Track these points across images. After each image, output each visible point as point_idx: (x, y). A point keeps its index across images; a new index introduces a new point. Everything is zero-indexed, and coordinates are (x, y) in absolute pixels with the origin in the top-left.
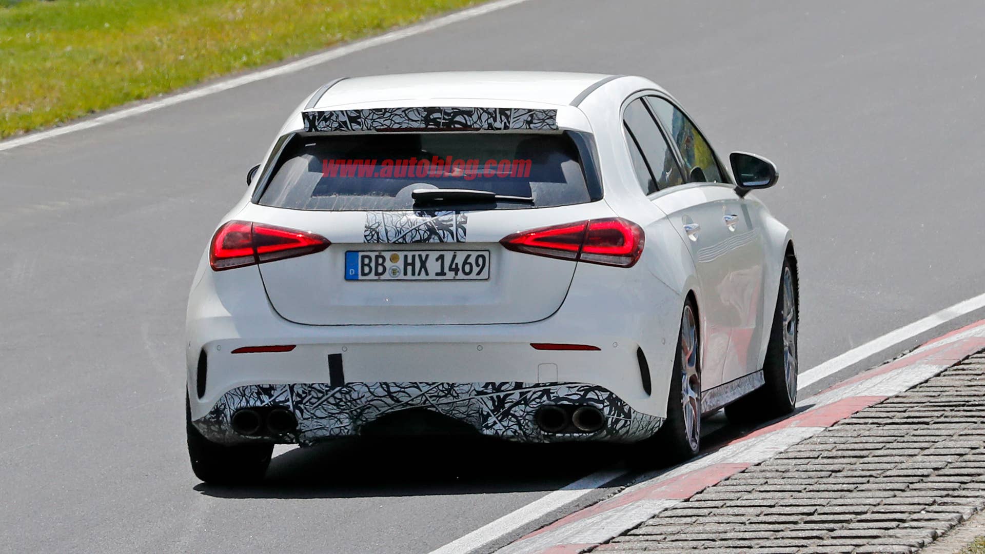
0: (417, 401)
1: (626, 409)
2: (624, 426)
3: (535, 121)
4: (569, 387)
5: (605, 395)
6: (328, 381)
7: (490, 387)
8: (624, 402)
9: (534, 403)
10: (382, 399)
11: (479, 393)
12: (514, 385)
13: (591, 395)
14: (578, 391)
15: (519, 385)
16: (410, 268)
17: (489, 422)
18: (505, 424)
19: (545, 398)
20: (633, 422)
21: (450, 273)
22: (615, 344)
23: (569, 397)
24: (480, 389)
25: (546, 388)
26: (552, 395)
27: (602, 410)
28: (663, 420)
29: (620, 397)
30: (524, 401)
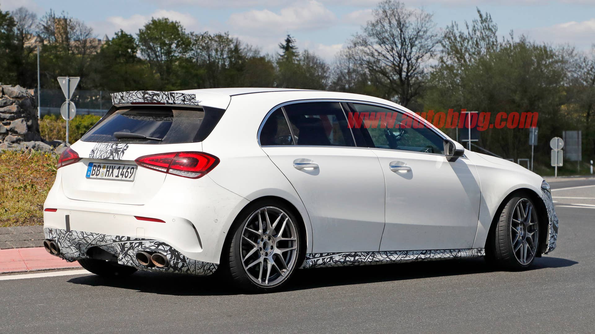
0: (93, 243)
1: (181, 257)
2: (183, 266)
3: (186, 100)
4: (150, 242)
5: (168, 248)
6: (65, 229)
7: (118, 238)
8: (180, 253)
9: (136, 249)
10: (82, 240)
11: (114, 241)
12: (126, 238)
13: (161, 247)
14: (154, 244)
15: (129, 239)
16: (108, 172)
17: (120, 257)
18: (127, 259)
19: (140, 247)
20: (189, 264)
21: (120, 177)
22: (174, 220)
23: (150, 247)
24: (114, 239)
25: (140, 241)
26: (143, 246)
27: (166, 256)
28: (216, 265)
29: (177, 249)
30: (132, 248)
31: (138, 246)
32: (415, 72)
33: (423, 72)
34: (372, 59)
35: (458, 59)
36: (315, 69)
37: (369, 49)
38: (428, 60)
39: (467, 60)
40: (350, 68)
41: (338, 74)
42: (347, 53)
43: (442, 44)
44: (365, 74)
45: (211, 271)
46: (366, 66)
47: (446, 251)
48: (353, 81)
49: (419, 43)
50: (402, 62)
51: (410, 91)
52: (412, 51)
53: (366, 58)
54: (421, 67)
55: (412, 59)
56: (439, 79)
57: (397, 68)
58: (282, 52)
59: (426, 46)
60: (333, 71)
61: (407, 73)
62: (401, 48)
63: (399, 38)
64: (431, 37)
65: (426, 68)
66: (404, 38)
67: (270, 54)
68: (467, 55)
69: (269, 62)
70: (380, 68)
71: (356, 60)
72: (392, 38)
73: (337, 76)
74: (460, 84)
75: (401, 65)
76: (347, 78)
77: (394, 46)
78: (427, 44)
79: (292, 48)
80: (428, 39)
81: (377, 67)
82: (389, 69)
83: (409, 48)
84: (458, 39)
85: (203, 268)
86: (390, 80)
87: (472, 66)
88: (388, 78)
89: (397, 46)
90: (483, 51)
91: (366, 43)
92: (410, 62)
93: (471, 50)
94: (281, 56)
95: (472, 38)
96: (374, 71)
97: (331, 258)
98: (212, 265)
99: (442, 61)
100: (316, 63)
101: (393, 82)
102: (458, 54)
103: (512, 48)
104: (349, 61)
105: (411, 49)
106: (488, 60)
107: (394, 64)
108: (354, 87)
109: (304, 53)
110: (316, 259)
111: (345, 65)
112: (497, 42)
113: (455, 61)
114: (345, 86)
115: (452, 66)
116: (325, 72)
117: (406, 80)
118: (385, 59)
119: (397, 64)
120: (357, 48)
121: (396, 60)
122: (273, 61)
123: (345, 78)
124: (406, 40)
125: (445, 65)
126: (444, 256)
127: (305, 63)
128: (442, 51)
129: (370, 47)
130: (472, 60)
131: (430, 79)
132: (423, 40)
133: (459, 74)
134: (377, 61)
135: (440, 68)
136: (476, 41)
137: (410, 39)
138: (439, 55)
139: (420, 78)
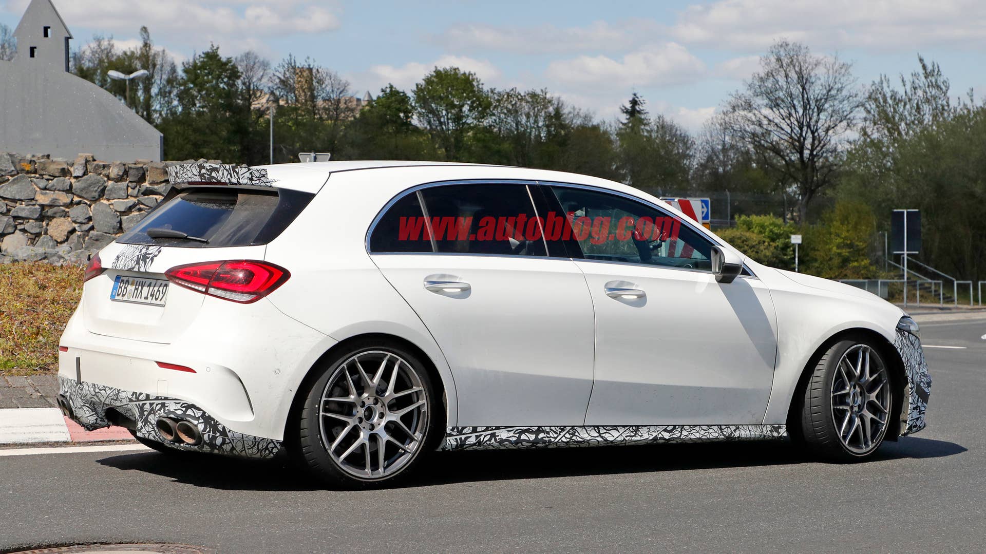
0: (107, 402)
1: (220, 428)
2: (224, 443)
3: (254, 178)
4: (176, 403)
5: (199, 414)
6: (76, 379)
7: (135, 395)
8: (217, 422)
9: (157, 413)
10: (95, 397)
11: (131, 400)
12: (145, 395)
13: (189, 412)
14: (181, 406)
15: (148, 396)
16: (136, 291)
17: (139, 426)
18: (147, 428)
19: (162, 410)
20: (233, 440)
21: (150, 298)
22: (208, 369)
23: (176, 412)
24: (130, 397)
25: (163, 401)
26: (166, 408)
27: (196, 426)
28: (278, 442)
29: (213, 416)
30: (152, 412)
31: (160, 409)
32: (824, 150)
33: (835, 150)
34: (759, 130)
35: (889, 131)
36: (674, 144)
37: (755, 114)
38: (844, 132)
39: (903, 133)
40: (726, 142)
41: (707, 152)
42: (722, 121)
43: (866, 108)
44: (748, 152)
45: (271, 452)
46: (750, 140)
47: (712, 427)
48: (730, 162)
49: (831, 106)
50: (804, 134)
51: (815, 178)
52: (819, 119)
53: (751, 128)
54: (833, 142)
55: (820, 131)
56: (859, 160)
57: (797, 144)
58: (624, 118)
59: (841, 111)
60: (700, 148)
61: (812, 151)
62: (803, 115)
63: (801, 99)
64: (848, 98)
65: (841, 144)
66: (808, 99)
67: (607, 121)
68: (903, 124)
69: (605, 132)
70: (772, 143)
71: (734, 130)
72: (789, 98)
73: (706, 155)
74: (891, 168)
75: (802, 138)
76: (721, 157)
77: (793, 111)
78: (842, 108)
79: (639, 112)
80: (844, 101)
81: (767, 142)
82: (784, 145)
83: (815, 114)
84: (890, 101)
85: (256, 446)
86: (786, 161)
87: (910, 140)
88: (783, 158)
89: (796, 111)
90: (928, 119)
91: (750, 106)
92: (816, 134)
93: (908, 118)
94: (623, 124)
95: (910, 100)
96: (761, 148)
97: (493, 435)
98: (270, 443)
99: (865, 134)
100: (675, 135)
101: (789, 163)
102: (889, 123)
103: (971, 116)
104: (724, 133)
105: (818, 115)
106: (934, 133)
107: (791, 137)
108: (732, 171)
109: (658, 120)
110: (463, 437)
111: (718, 138)
112: (948, 106)
113: (885, 134)
114: (718, 169)
115: (880, 141)
116: (688, 148)
117: (810, 162)
118: (779, 129)
119: (796, 138)
120: (736, 113)
121: (795, 131)
122: (611, 132)
123: (718, 157)
124: (811, 102)
125: (868, 140)
126: (708, 436)
127: (659, 136)
128: (865, 119)
129: (756, 112)
130: (911, 132)
131: (847, 160)
132: (836, 103)
133: (890, 153)
134: (766, 133)
135: (862, 144)
136: (917, 104)
137: (817, 101)
138: (861, 124)
139: (831, 159)
